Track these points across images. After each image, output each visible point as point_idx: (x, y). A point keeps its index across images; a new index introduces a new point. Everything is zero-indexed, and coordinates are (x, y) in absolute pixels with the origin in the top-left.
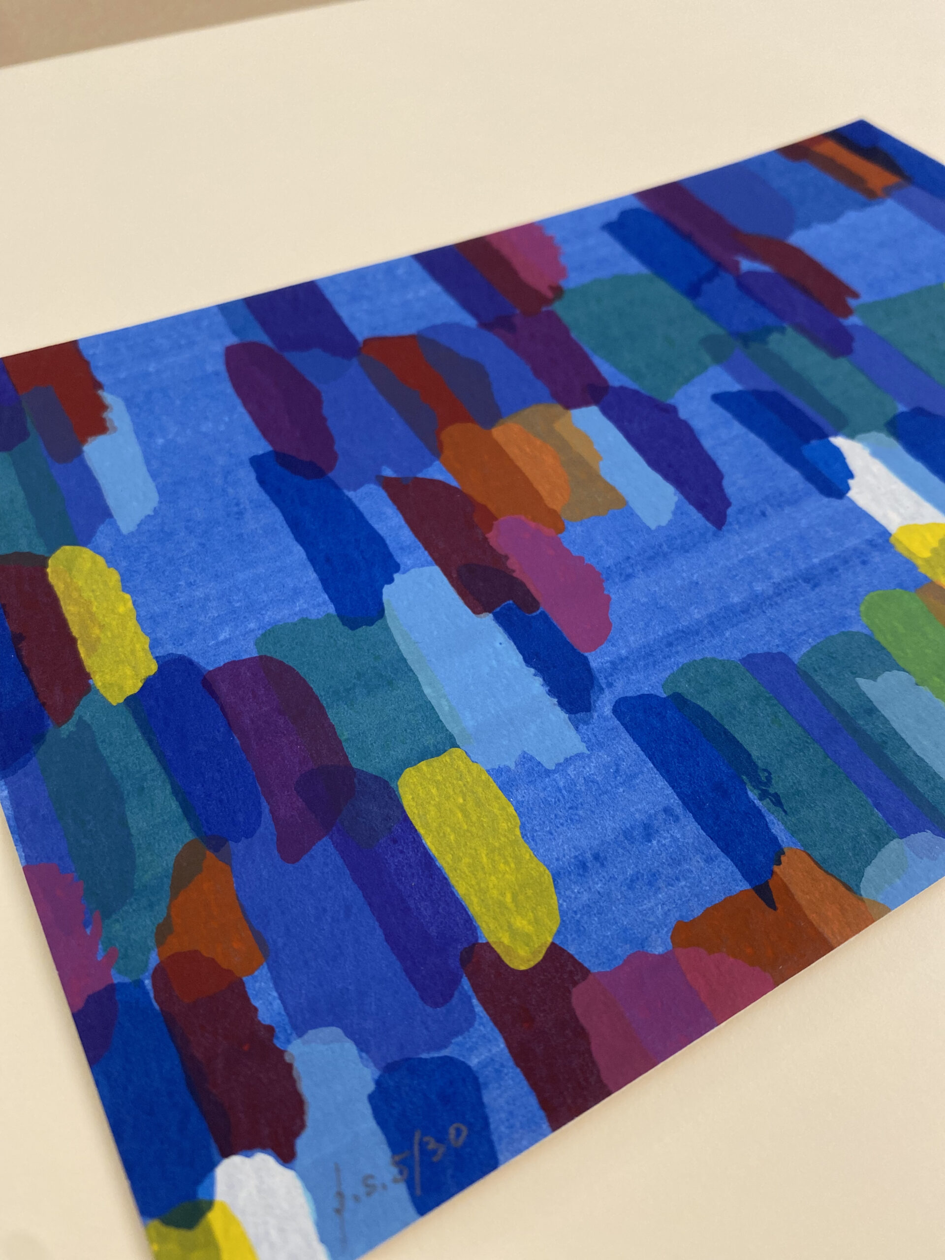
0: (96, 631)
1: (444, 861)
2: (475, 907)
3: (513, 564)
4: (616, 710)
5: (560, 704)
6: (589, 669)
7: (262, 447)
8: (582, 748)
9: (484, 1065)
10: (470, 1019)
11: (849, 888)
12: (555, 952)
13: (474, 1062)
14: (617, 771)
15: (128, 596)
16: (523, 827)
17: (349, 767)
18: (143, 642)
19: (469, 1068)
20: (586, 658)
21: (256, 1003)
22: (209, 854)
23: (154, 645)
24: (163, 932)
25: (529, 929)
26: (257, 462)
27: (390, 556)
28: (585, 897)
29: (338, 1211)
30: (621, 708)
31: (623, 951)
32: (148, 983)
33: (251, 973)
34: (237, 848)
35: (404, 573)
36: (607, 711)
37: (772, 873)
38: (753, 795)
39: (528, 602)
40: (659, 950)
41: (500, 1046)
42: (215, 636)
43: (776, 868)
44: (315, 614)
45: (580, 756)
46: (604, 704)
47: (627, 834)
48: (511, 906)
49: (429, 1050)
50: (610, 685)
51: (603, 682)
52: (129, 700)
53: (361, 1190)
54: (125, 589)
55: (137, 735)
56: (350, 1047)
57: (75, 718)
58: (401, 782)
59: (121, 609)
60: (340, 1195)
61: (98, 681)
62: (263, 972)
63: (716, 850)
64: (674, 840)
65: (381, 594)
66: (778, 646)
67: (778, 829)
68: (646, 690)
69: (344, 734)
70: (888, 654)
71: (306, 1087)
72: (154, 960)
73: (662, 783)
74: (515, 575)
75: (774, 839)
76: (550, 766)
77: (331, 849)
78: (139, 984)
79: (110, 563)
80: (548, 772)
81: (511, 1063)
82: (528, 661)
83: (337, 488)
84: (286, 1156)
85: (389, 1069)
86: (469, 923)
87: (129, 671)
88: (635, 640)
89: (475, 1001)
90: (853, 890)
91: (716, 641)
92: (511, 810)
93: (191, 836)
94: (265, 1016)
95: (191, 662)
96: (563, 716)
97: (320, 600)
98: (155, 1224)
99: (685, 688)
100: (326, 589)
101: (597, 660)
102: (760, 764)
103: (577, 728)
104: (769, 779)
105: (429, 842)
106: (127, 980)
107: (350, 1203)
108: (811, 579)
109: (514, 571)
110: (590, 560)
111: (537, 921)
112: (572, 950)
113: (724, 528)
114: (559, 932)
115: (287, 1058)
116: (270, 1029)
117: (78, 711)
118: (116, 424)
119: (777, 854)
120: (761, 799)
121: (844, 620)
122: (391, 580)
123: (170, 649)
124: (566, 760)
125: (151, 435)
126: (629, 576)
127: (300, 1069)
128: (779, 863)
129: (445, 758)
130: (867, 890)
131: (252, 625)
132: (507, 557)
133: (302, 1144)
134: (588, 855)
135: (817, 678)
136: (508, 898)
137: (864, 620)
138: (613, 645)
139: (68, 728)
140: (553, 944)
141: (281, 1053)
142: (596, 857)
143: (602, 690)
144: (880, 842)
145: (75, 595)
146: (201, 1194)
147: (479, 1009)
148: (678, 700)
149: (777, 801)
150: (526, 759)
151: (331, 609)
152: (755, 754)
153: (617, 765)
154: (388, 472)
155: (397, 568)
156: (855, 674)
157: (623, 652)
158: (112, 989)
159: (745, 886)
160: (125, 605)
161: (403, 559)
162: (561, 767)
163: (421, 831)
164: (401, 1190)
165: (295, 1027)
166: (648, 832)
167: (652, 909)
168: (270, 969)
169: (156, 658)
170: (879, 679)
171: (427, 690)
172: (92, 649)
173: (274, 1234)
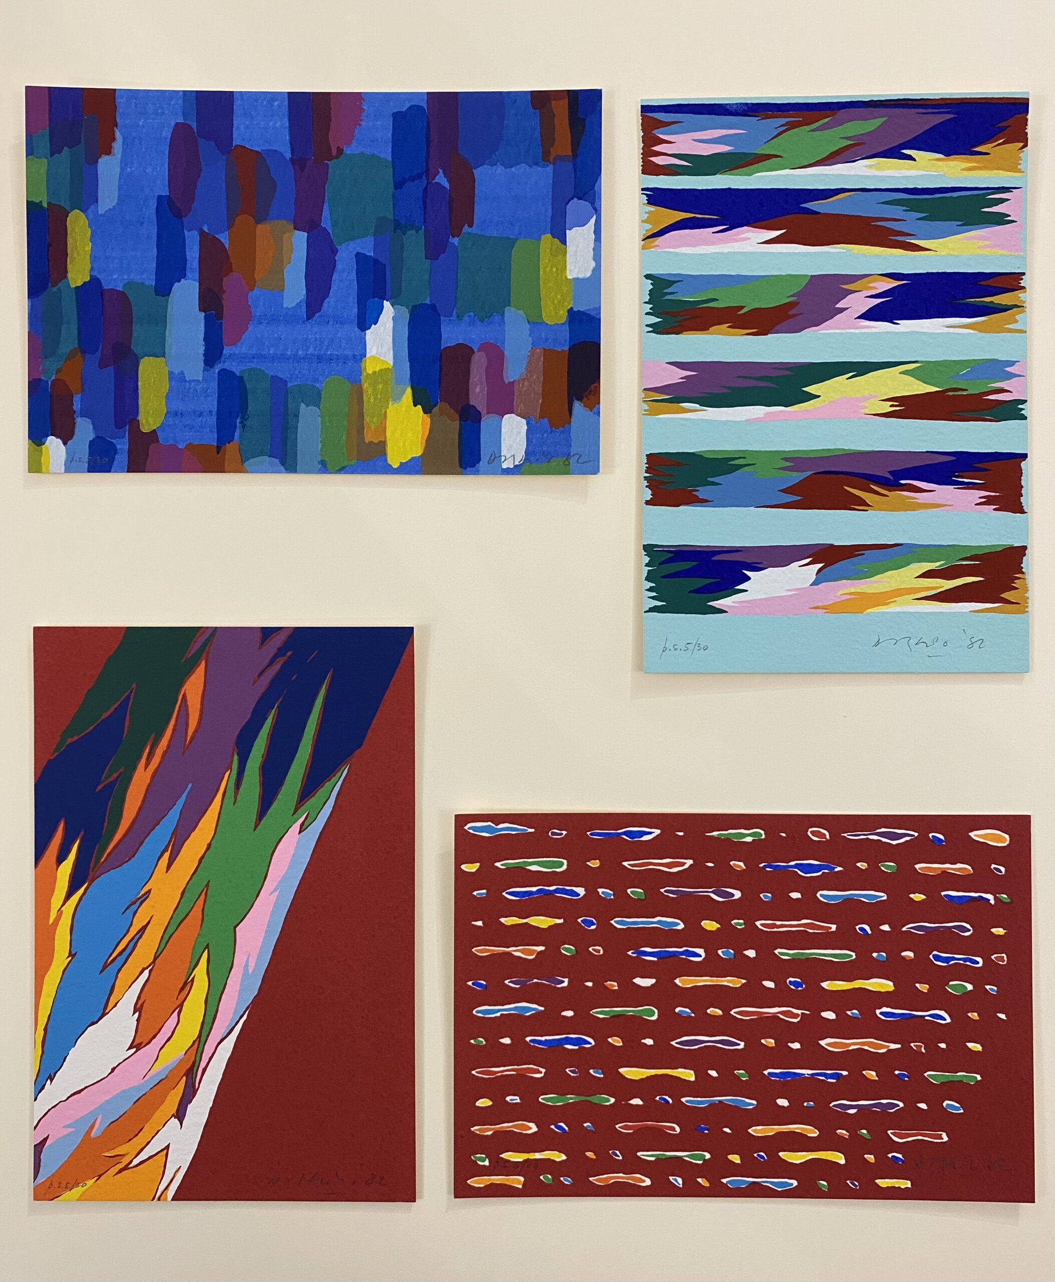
0: (75, 255)
1: (141, 392)
2: (141, 409)
3: (225, 296)
4: (219, 372)
5: (204, 360)
6: (222, 352)
7: (165, 192)
8: (200, 379)
9: (121, 449)
10: (124, 437)
11: (242, 461)
12: (154, 432)
13: (118, 447)
14: (205, 392)
15: (90, 244)
16: (167, 394)
17: (130, 347)
18: (88, 267)
19: (116, 448)
20: (224, 347)
21: (74, 403)
22: (79, 354)
23: (92, 269)
24: (59, 371)
25: (152, 423)
26: (160, 198)
27: (185, 270)
28: (171, 423)
29: (71, 461)
30: (223, 372)
31: (171, 442)
32: (50, 383)
33: (76, 394)
34: (88, 356)
35: (186, 280)
36: (217, 371)
37: (225, 444)
38: (238, 421)
39: (220, 316)
40: (180, 447)
41: (126, 447)
42: (112, 275)
43: (227, 444)
44: (147, 283)
45: (198, 381)
46: (217, 368)
47: (194, 412)
48: (151, 414)
49: (110, 438)
50: (224, 362)
51: (223, 359)
52: (77, 288)
53: (78, 460)
54: (91, 240)
55: (75, 303)
56: (91, 427)
57: (57, 287)
58: (142, 360)
59: (87, 249)
60: (73, 458)
61: (69, 275)
62: (79, 396)
63: (216, 430)
64: (206, 421)
65: (173, 285)
66: (287, 377)
67: (237, 434)
68: (234, 370)
69: (135, 335)
70: (320, 400)
71: (76, 431)
72: (53, 378)
73: (216, 403)
74: (223, 301)
75: (233, 437)
76: (187, 380)
77: (113, 370)
78: (47, 382)
79: (90, 226)
80: (186, 381)
81: (127, 452)
82: (205, 339)
83: (183, 227)
84: (65, 443)
85: (97, 437)
86: (137, 413)
87: (80, 276)
88: (244, 350)
89: (127, 433)
90: (243, 462)
91: (270, 365)
92: (168, 387)
93: (77, 346)
94: (75, 408)
95: (100, 282)
96: (203, 365)
97: (152, 277)
98: (30, 441)
99: (246, 376)
100: (156, 274)
101: (227, 351)
102: (248, 413)
103: (204, 371)
104: (247, 419)
105: (140, 383)
106: (45, 379)
107: (74, 461)
108: (320, 359)
109: (223, 299)
110: (253, 310)
111: (155, 422)
112: (158, 434)
113: (309, 321)
114: (158, 428)
115: (75, 421)
116: (74, 412)
117: (60, 285)
118: (115, 151)
119: (231, 440)
120: (239, 423)
121: (316, 380)
122: (179, 281)
123: (95, 274)
124: (194, 380)
125: (126, 165)
126: (261, 323)
127: (77, 425)
128: (229, 443)
129: (159, 359)
130: (246, 464)
131: (125, 277)
132: (224, 292)
133: (69, 442)
134: (180, 412)
135: (289, 395)
136: (151, 412)
137: (324, 384)
138: (236, 348)
139: (55, 289)
140: (155, 430)
141: (75, 419)
142: (181, 414)
143: (220, 362)
144: (261, 454)
145: (74, 235)
146: (43, 440)
147: (127, 435)
148: (241, 378)
149: (243, 427)
150: (182, 373)
151: (154, 284)
152: (250, 409)
153: (207, 390)
154: (206, 229)
155: (184, 276)
156: (303, 401)
157: (237, 352)
158: (40, 380)
159: (215, 444)
160: (88, 248)
161: (188, 274)
162: (190, 382)
163: (139, 379)
164: (86, 465)
165: (80, 414)
166: (201, 415)
167: (186, 436)
168: (81, 396)
169: (91, 275)
170: (309, 407)
171: (167, 333)
172: (72, 262)
173: (55, 458)
